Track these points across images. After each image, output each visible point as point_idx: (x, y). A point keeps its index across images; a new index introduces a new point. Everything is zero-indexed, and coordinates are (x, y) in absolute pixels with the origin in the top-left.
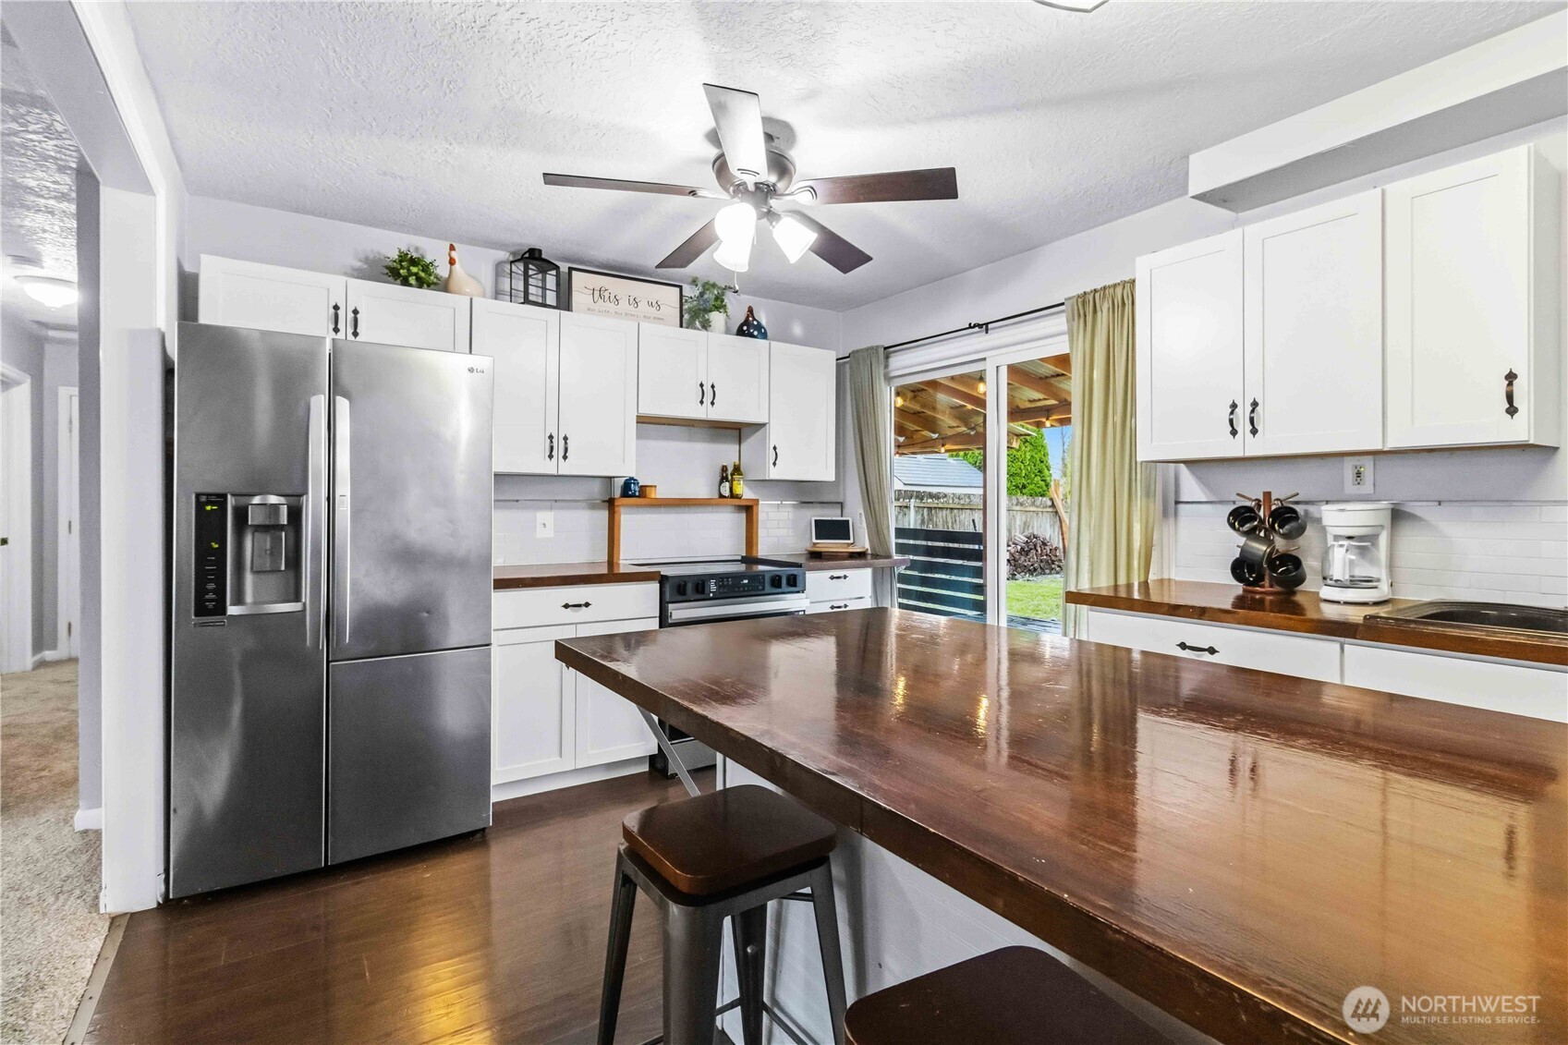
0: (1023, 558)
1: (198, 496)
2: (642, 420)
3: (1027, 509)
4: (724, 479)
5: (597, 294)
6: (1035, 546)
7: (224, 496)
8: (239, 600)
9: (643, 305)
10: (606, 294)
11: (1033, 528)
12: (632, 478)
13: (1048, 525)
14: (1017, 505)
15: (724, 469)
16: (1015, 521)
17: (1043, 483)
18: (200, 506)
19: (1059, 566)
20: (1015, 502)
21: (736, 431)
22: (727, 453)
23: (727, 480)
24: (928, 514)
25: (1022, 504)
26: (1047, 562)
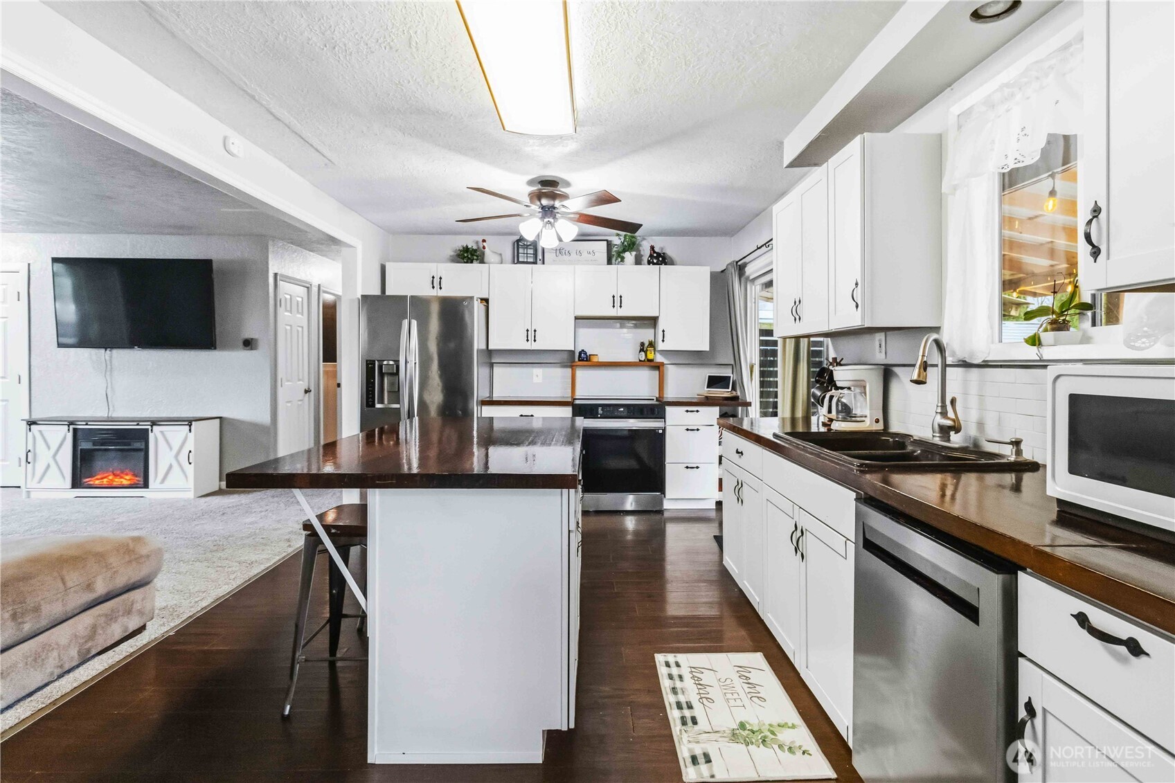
1: (367, 361)
2: (576, 318)
4: (642, 350)
5: (558, 252)
7: (375, 361)
8: (381, 402)
9: (585, 254)
10: (563, 251)
12: (583, 350)
15: (642, 344)
18: (367, 365)
21: (652, 321)
22: (646, 335)
23: (643, 351)
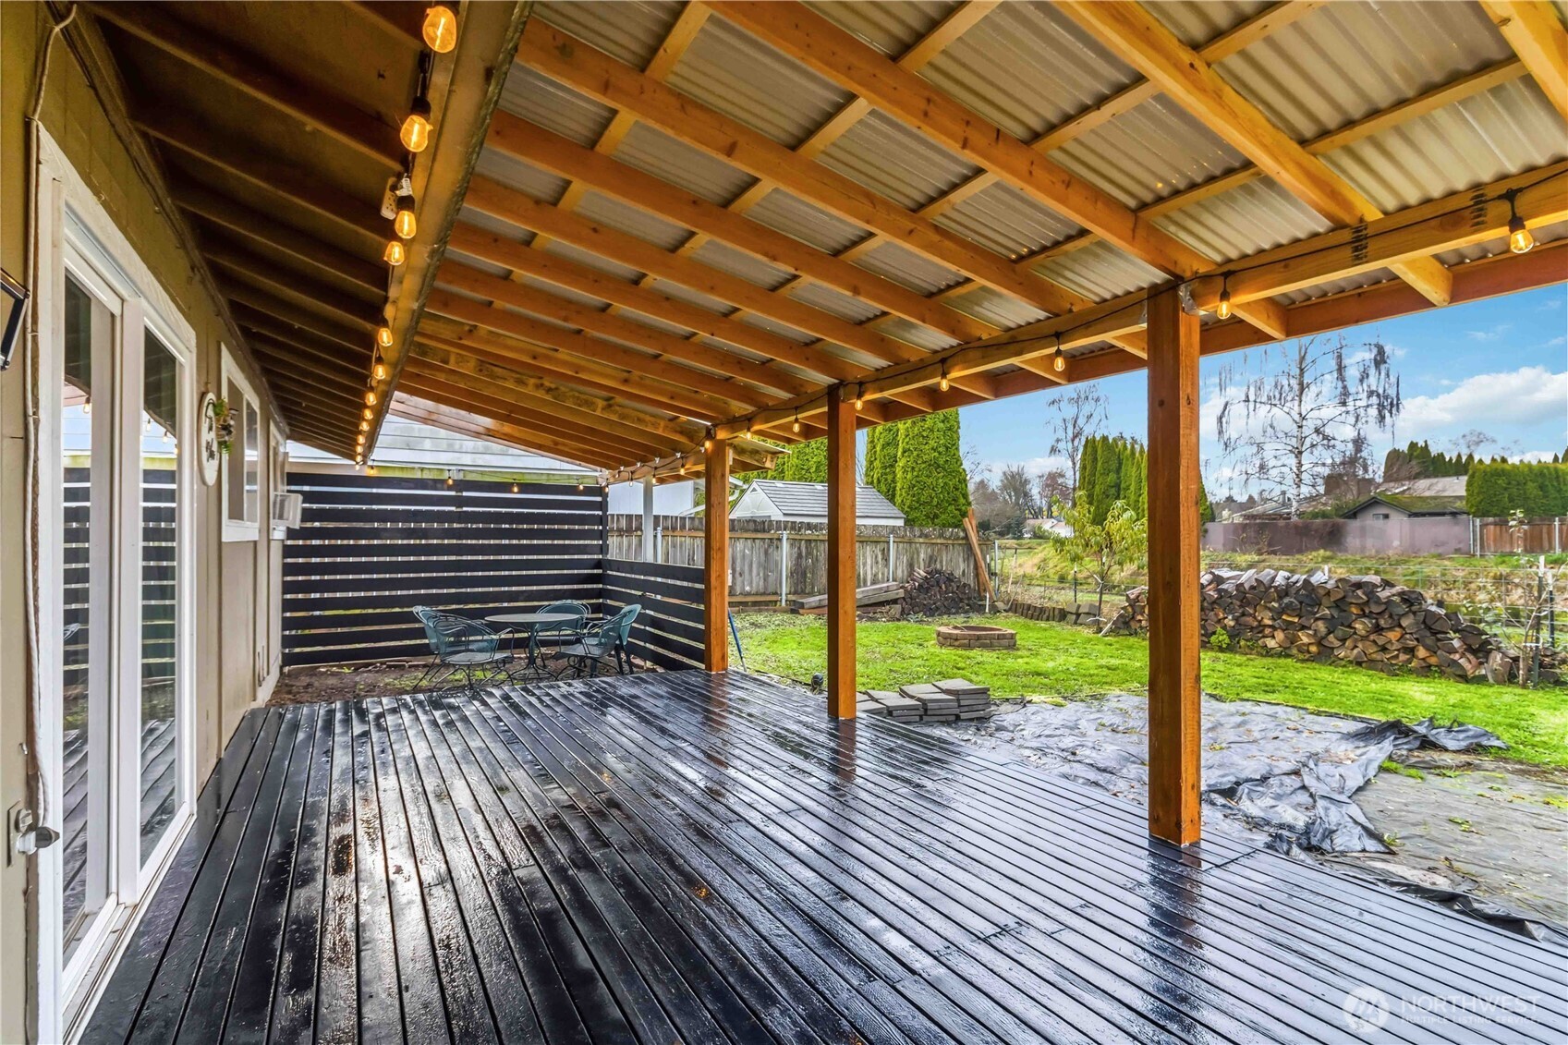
0: (922, 596)
3: (934, 541)
6: (938, 582)
11: (941, 562)
13: (961, 560)
14: (920, 537)
16: (918, 555)
17: (957, 512)
19: (968, 605)
20: (917, 533)
24: (807, 548)
25: (926, 536)
26: (953, 599)
